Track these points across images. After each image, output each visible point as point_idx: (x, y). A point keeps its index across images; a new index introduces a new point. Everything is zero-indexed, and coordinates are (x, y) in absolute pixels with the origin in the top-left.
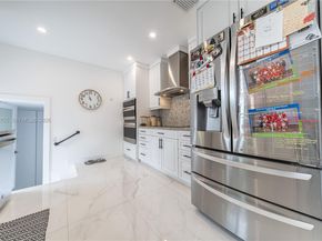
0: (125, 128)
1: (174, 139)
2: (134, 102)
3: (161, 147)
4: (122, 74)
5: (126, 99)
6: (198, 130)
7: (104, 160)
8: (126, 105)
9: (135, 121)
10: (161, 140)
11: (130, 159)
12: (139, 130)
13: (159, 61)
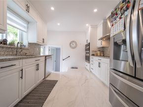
0: (86, 56)
1: (106, 63)
2: (89, 45)
3: (99, 67)
4: (85, 32)
5: (86, 43)
6: (114, 59)
7: (77, 68)
8: (86, 46)
9: (89, 53)
10: (99, 63)
11: (87, 70)
12: (91, 57)
13: (102, 21)
